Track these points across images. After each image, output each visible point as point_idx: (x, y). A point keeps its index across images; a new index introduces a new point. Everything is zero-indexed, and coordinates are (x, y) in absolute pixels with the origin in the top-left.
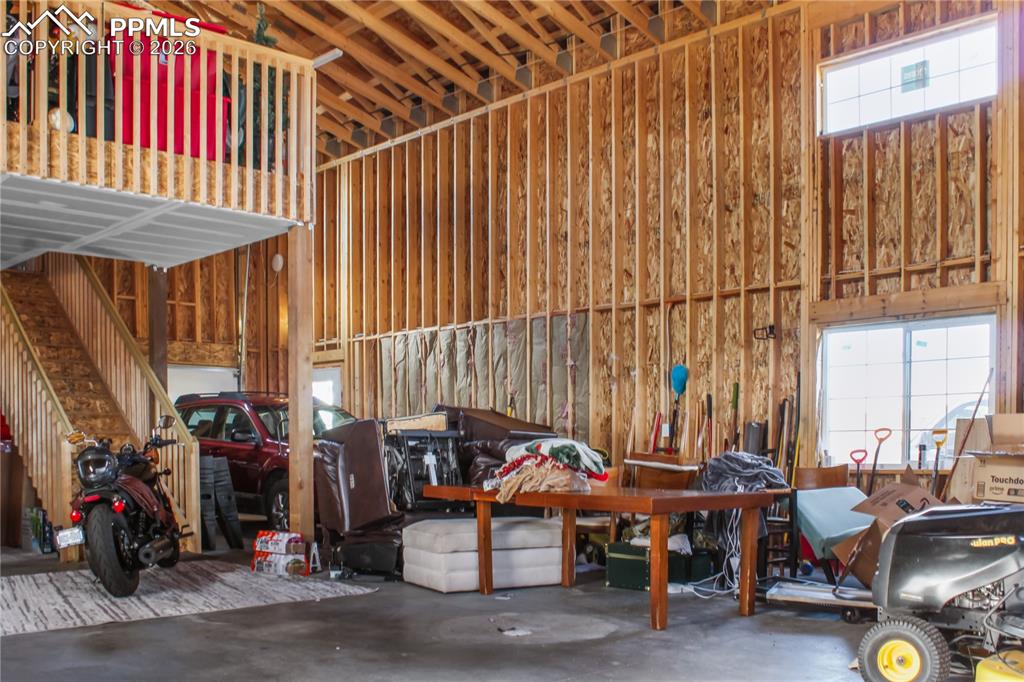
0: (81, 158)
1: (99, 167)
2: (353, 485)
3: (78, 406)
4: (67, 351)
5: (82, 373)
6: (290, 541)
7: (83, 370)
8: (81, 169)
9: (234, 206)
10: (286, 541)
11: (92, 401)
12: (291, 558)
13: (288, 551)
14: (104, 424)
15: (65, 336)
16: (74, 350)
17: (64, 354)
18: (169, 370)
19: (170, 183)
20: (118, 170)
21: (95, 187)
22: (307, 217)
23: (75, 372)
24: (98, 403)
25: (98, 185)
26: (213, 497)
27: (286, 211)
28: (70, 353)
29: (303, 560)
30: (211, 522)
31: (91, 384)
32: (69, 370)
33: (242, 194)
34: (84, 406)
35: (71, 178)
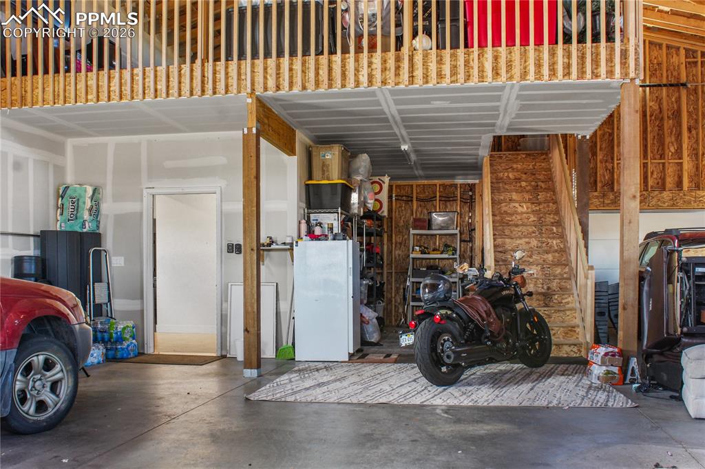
0: (433, 66)
1: (447, 70)
2: (651, 309)
3: (540, 245)
4: (545, 205)
5: (552, 220)
6: (606, 354)
7: (553, 218)
8: (433, 74)
9: (560, 79)
10: (602, 353)
11: (550, 241)
12: (604, 368)
13: (603, 363)
14: (554, 257)
15: (549, 195)
16: (551, 204)
17: (544, 208)
18: (590, 215)
19: (503, 71)
20: (461, 70)
21: (444, 85)
22: (632, 75)
23: (548, 219)
24: (554, 242)
25: (445, 84)
26: (607, 314)
27: (610, 73)
28: (548, 206)
29: (617, 372)
30: (603, 335)
31: (554, 228)
32: (542, 219)
33: (568, 66)
34: (544, 245)
35: (427, 82)
